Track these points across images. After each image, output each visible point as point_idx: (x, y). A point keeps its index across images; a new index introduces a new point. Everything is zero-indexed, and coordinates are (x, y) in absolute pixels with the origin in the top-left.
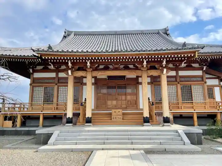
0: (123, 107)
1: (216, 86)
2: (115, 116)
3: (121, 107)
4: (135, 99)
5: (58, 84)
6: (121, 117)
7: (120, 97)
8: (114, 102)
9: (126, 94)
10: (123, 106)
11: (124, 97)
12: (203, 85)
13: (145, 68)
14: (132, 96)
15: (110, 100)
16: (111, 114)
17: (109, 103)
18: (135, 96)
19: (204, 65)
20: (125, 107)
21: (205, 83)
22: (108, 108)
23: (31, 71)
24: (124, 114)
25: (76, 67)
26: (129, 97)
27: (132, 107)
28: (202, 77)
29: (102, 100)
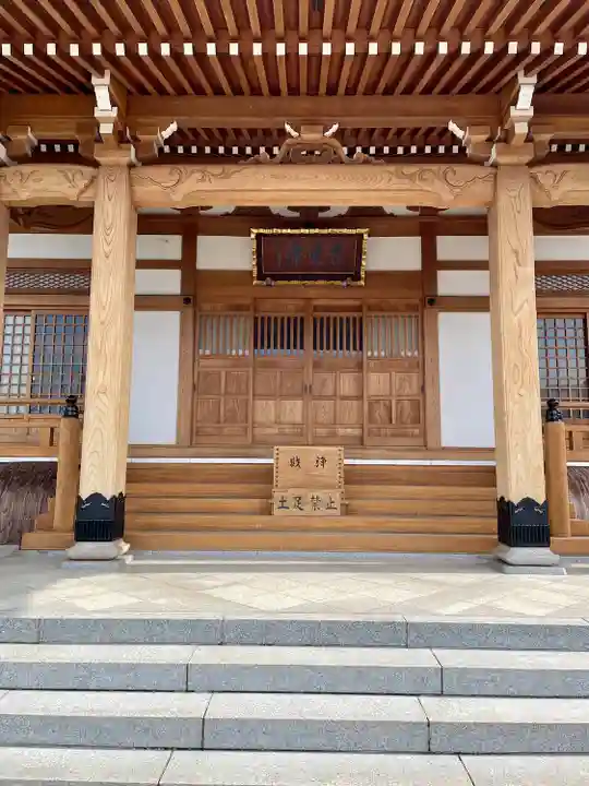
0: (344, 437)
2: (291, 491)
3: (334, 435)
4: (415, 389)
6: (337, 496)
7: (329, 377)
8: (294, 410)
9: (360, 366)
10: (341, 431)
13: (517, 150)
14: (396, 377)
15: (268, 396)
16: (266, 475)
17: (265, 410)
18: (415, 377)
20: (355, 437)
22: (255, 443)
24: (352, 477)
25: (21, 137)
26: (377, 383)
27: (393, 435)
29: (226, 393)
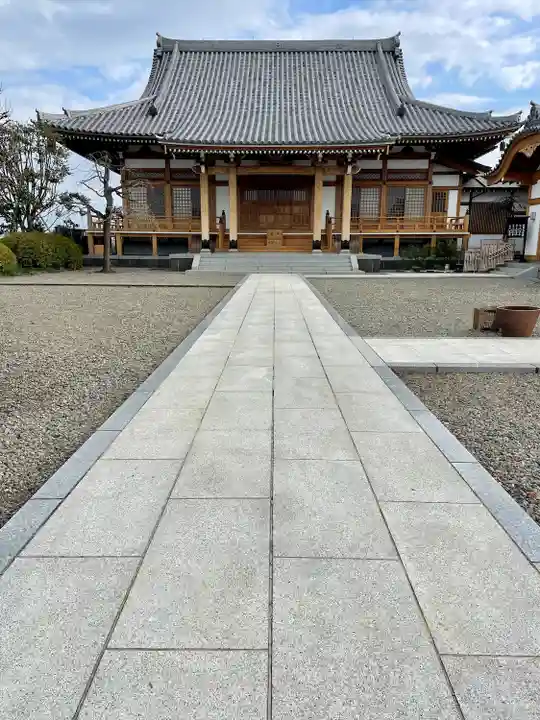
1: (454, 188)
2: (271, 240)
3: (283, 225)
5: (172, 183)
6: (281, 241)
7: (282, 207)
8: (271, 218)
9: (291, 203)
11: (287, 209)
12: (426, 187)
14: (302, 208)
15: (263, 214)
16: (265, 237)
17: (262, 218)
18: (307, 208)
19: (433, 151)
20: (288, 226)
21: (431, 183)
22: (262, 228)
23: (121, 157)
24: (285, 237)
26: (296, 210)
27: (301, 226)
28: (426, 172)
